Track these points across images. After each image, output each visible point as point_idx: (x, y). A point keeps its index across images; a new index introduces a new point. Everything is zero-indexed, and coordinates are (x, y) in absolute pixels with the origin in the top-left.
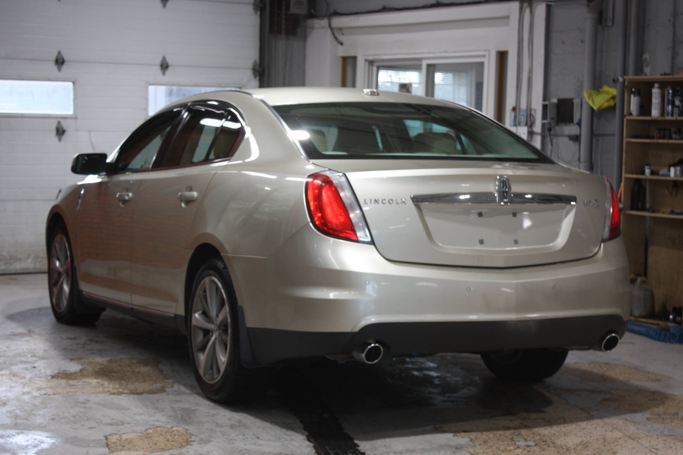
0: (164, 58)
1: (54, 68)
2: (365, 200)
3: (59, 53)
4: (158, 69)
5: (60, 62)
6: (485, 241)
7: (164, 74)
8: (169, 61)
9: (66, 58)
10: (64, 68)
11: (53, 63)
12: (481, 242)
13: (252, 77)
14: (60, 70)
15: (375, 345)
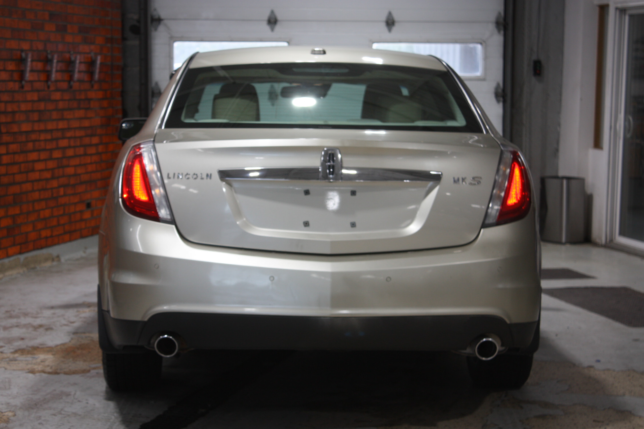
0: (390, 14)
1: (266, 28)
2: (168, 175)
3: (272, 12)
4: (383, 27)
5: (272, 21)
6: (311, 223)
7: (390, 30)
8: (396, 16)
9: (279, 17)
10: (278, 28)
11: (265, 24)
12: (306, 224)
13: (496, 31)
14: (272, 30)
15: (169, 337)
